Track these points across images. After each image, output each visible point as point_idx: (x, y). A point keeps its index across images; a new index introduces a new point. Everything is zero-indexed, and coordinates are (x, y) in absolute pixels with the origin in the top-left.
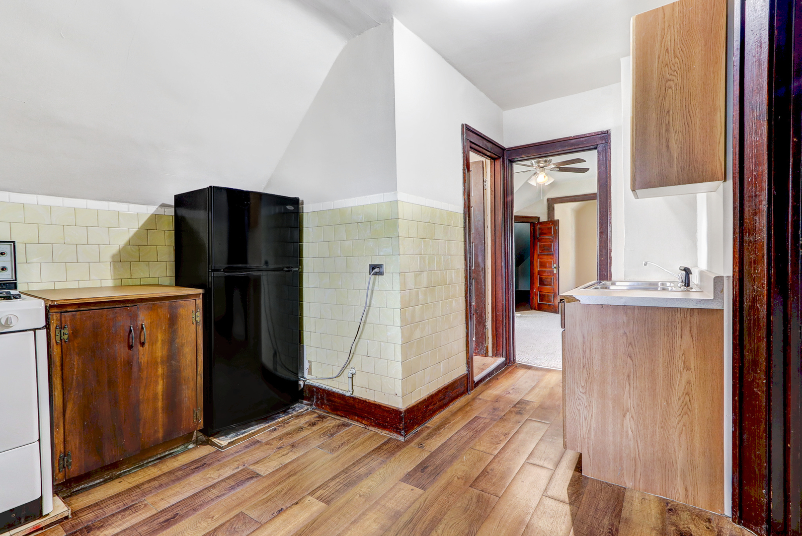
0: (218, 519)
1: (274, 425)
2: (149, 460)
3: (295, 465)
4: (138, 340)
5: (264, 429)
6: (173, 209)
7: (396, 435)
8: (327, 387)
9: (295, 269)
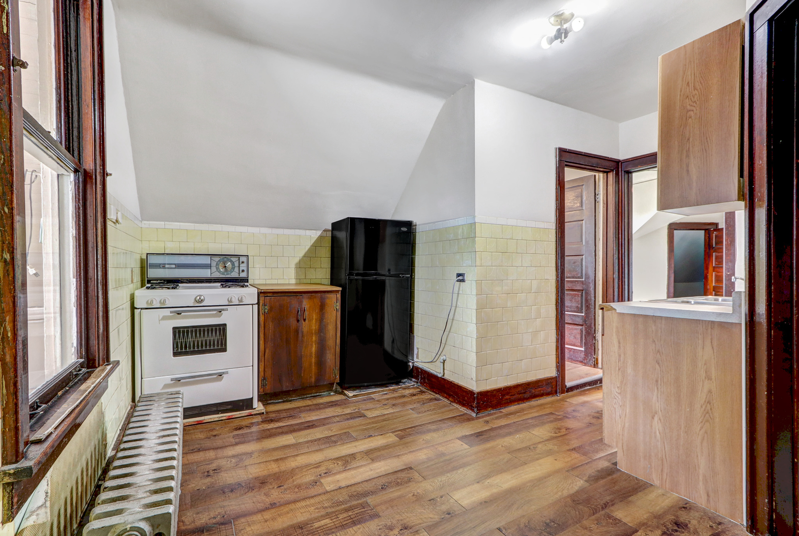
0: (335, 432)
1: (386, 391)
2: (308, 396)
3: (390, 416)
4: (302, 317)
5: (379, 392)
6: (331, 232)
7: (470, 411)
8: (427, 369)
9: (407, 276)
